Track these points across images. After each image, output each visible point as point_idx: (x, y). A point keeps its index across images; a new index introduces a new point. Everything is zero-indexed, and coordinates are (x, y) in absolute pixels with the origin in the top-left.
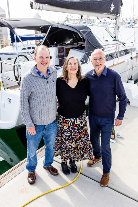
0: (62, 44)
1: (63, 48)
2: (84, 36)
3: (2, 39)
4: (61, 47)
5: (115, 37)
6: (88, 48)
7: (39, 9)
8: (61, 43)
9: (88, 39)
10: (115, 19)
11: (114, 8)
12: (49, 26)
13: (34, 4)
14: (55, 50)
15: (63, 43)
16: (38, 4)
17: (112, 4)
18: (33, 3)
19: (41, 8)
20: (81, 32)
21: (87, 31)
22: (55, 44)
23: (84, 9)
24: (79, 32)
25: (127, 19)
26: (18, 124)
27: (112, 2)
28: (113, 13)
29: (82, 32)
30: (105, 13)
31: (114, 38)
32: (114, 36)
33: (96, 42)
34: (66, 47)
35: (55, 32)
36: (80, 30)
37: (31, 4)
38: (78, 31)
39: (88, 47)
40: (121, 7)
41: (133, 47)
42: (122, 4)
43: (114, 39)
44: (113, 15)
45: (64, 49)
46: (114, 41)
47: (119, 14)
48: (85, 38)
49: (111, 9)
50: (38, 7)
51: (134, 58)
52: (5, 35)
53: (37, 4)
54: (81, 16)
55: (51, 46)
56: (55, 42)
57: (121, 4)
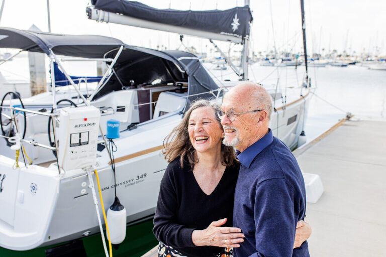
0: (145, 85)
1: (148, 92)
2: (187, 68)
3: (35, 79)
4: (143, 89)
5: (243, 75)
6: (194, 89)
7: (103, 20)
8: (144, 83)
9: (193, 74)
10: (242, 44)
11: (239, 24)
12: (120, 46)
13: (94, 11)
14: (131, 94)
15: (147, 82)
16: (101, 12)
17: (234, 17)
18: (91, 10)
19: (106, 19)
20: (181, 62)
21: (192, 60)
22: (132, 84)
23: (185, 24)
24: (177, 61)
25: (260, 53)
26: (49, 237)
27: (235, 15)
28: (236, 32)
29: (182, 60)
30: (222, 33)
31: (241, 75)
32: (241, 72)
33: (209, 80)
34: (152, 91)
35: (133, 64)
36: (178, 58)
37: (87, 12)
38: (175, 59)
39: (194, 87)
40: (251, 25)
41: (276, 90)
42: (252, 19)
43: (241, 78)
44: (238, 36)
45: (149, 94)
46: (240, 81)
47: (247, 36)
48: (187, 72)
49: (233, 26)
50: (100, 18)
51: (279, 109)
52: (40, 73)
53: (98, 11)
54: (181, 36)
55: (124, 89)
56: (133, 82)
57: (250, 18)
